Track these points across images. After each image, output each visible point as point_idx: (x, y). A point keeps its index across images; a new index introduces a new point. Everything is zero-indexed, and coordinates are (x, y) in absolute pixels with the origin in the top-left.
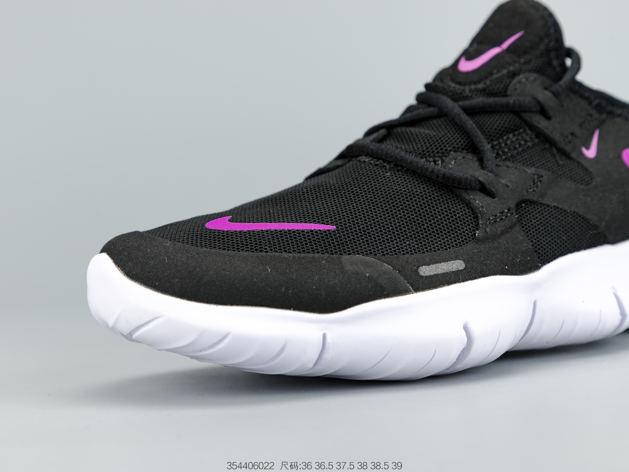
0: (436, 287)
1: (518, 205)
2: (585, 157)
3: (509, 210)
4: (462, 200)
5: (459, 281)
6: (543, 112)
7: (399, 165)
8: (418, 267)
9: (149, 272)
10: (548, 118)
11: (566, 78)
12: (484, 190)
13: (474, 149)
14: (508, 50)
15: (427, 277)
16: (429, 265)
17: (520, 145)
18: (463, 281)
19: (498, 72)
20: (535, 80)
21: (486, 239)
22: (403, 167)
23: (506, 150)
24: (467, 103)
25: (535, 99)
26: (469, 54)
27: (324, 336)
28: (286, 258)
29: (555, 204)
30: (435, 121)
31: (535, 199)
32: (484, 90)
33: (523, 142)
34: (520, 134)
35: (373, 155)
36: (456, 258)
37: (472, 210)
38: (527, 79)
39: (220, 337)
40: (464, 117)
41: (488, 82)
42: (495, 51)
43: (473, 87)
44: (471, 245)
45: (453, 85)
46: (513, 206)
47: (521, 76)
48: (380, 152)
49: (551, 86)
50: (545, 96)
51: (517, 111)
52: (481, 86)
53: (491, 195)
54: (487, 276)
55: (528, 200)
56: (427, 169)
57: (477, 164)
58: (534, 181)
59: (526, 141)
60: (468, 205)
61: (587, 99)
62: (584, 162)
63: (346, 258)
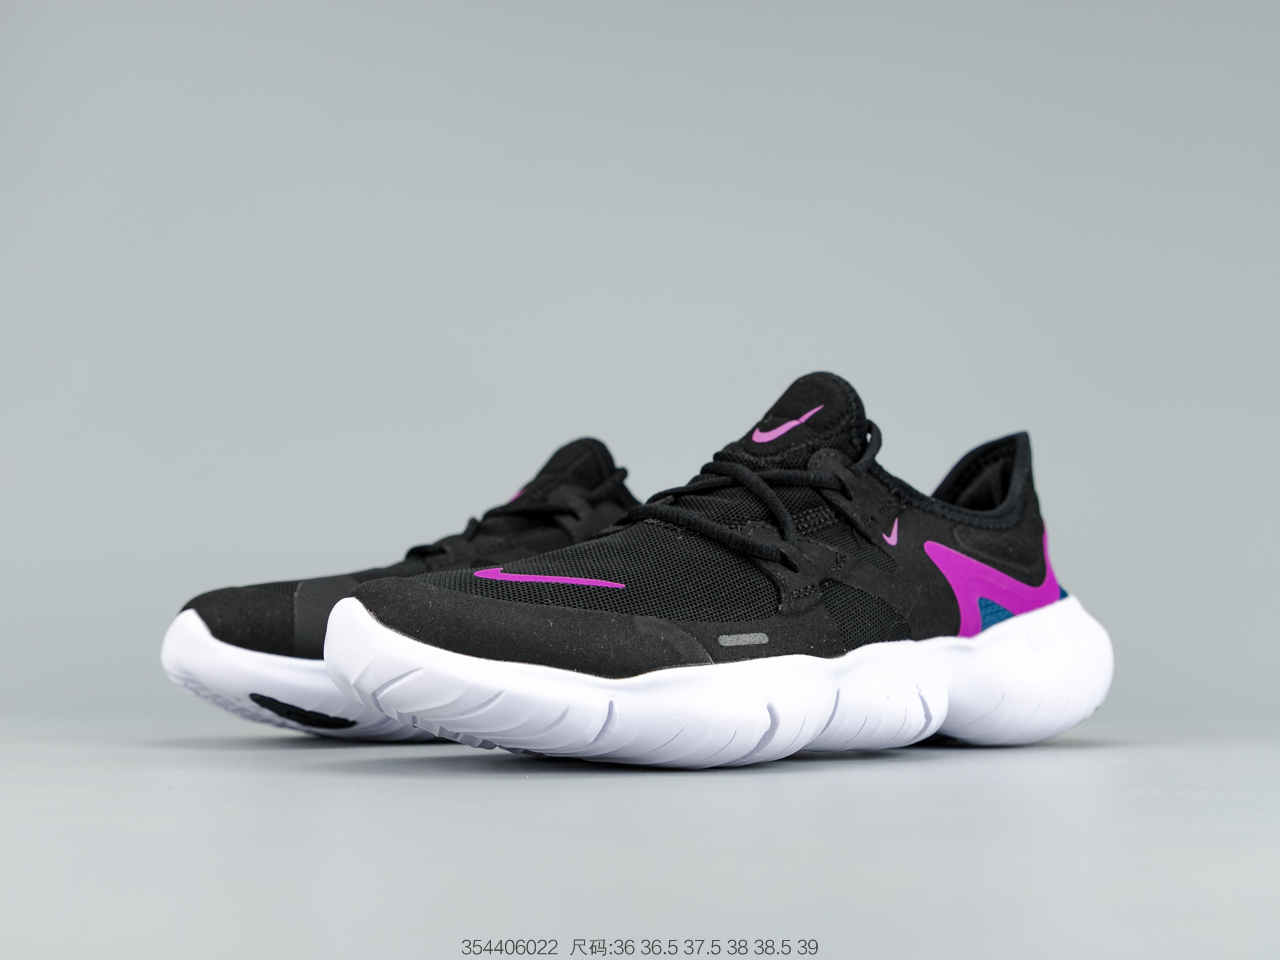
0: (737, 659)
1: (821, 583)
2: (887, 544)
3: (813, 587)
4: (762, 571)
5: (762, 656)
6: (844, 491)
7: (691, 529)
8: (718, 636)
9: (408, 617)
10: (850, 499)
11: (866, 458)
12: (786, 562)
13: (773, 519)
14: (807, 423)
15: (727, 648)
16: (729, 634)
17: (820, 522)
18: (767, 656)
19: (796, 445)
20: (836, 456)
21: (790, 614)
22: (696, 532)
23: (806, 526)
24: (764, 473)
25: (836, 476)
26: (763, 426)
27: (611, 705)
28: (570, 613)
29: (859, 587)
30: (727, 491)
31: (839, 579)
32: (782, 462)
33: (822, 521)
34: (819, 511)
35: (663, 518)
36: (758, 631)
37: (773, 583)
38: (828, 455)
39: (491, 697)
40: (763, 485)
41: (786, 455)
42: (793, 424)
43: (769, 459)
44: (774, 618)
45: (747, 456)
46: (817, 583)
47: (822, 450)
48: (670, 514)
49: (851, 465)
50: (845, 475)
51: (817, 487)
52: (778, 458)
53: (794, 569)
54: (792, 654)
55: (832, 579)
56: (724, 535)
57: (777, 535)
58: (837, 560)
59: (826, 520)
60: (769, 576)
61: (887, 485)
62: (885, 548)
63: (637, 618)
